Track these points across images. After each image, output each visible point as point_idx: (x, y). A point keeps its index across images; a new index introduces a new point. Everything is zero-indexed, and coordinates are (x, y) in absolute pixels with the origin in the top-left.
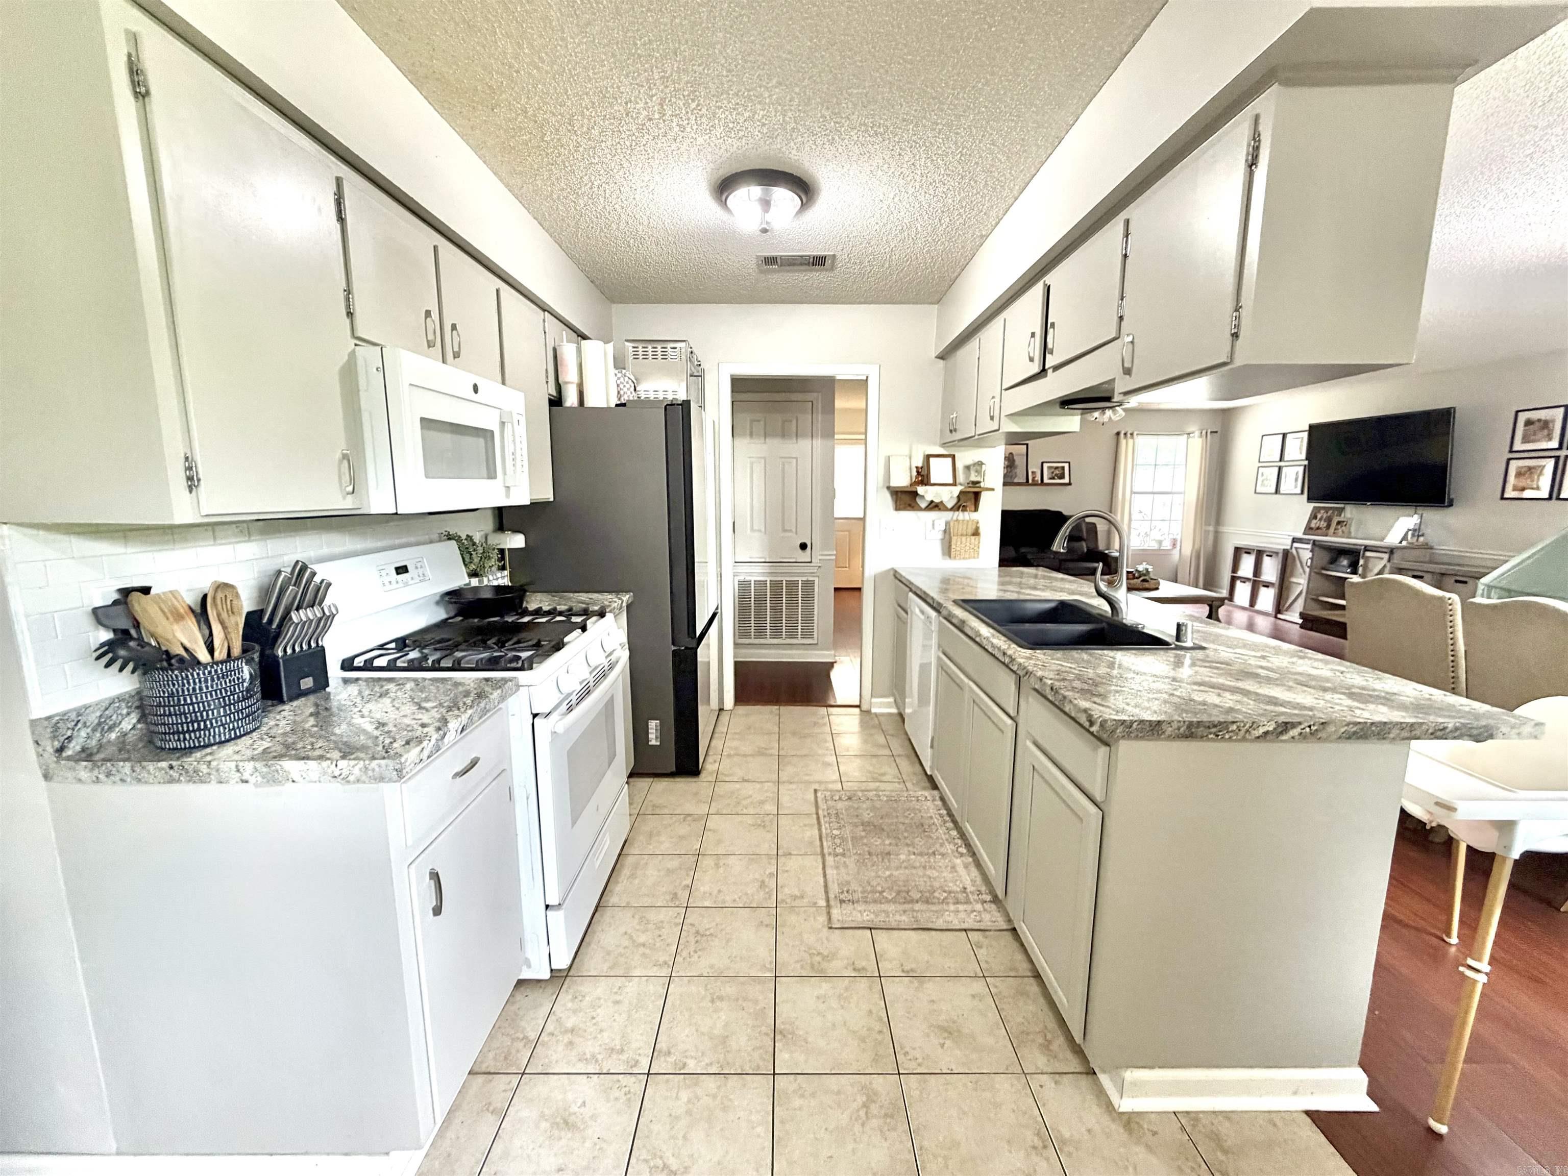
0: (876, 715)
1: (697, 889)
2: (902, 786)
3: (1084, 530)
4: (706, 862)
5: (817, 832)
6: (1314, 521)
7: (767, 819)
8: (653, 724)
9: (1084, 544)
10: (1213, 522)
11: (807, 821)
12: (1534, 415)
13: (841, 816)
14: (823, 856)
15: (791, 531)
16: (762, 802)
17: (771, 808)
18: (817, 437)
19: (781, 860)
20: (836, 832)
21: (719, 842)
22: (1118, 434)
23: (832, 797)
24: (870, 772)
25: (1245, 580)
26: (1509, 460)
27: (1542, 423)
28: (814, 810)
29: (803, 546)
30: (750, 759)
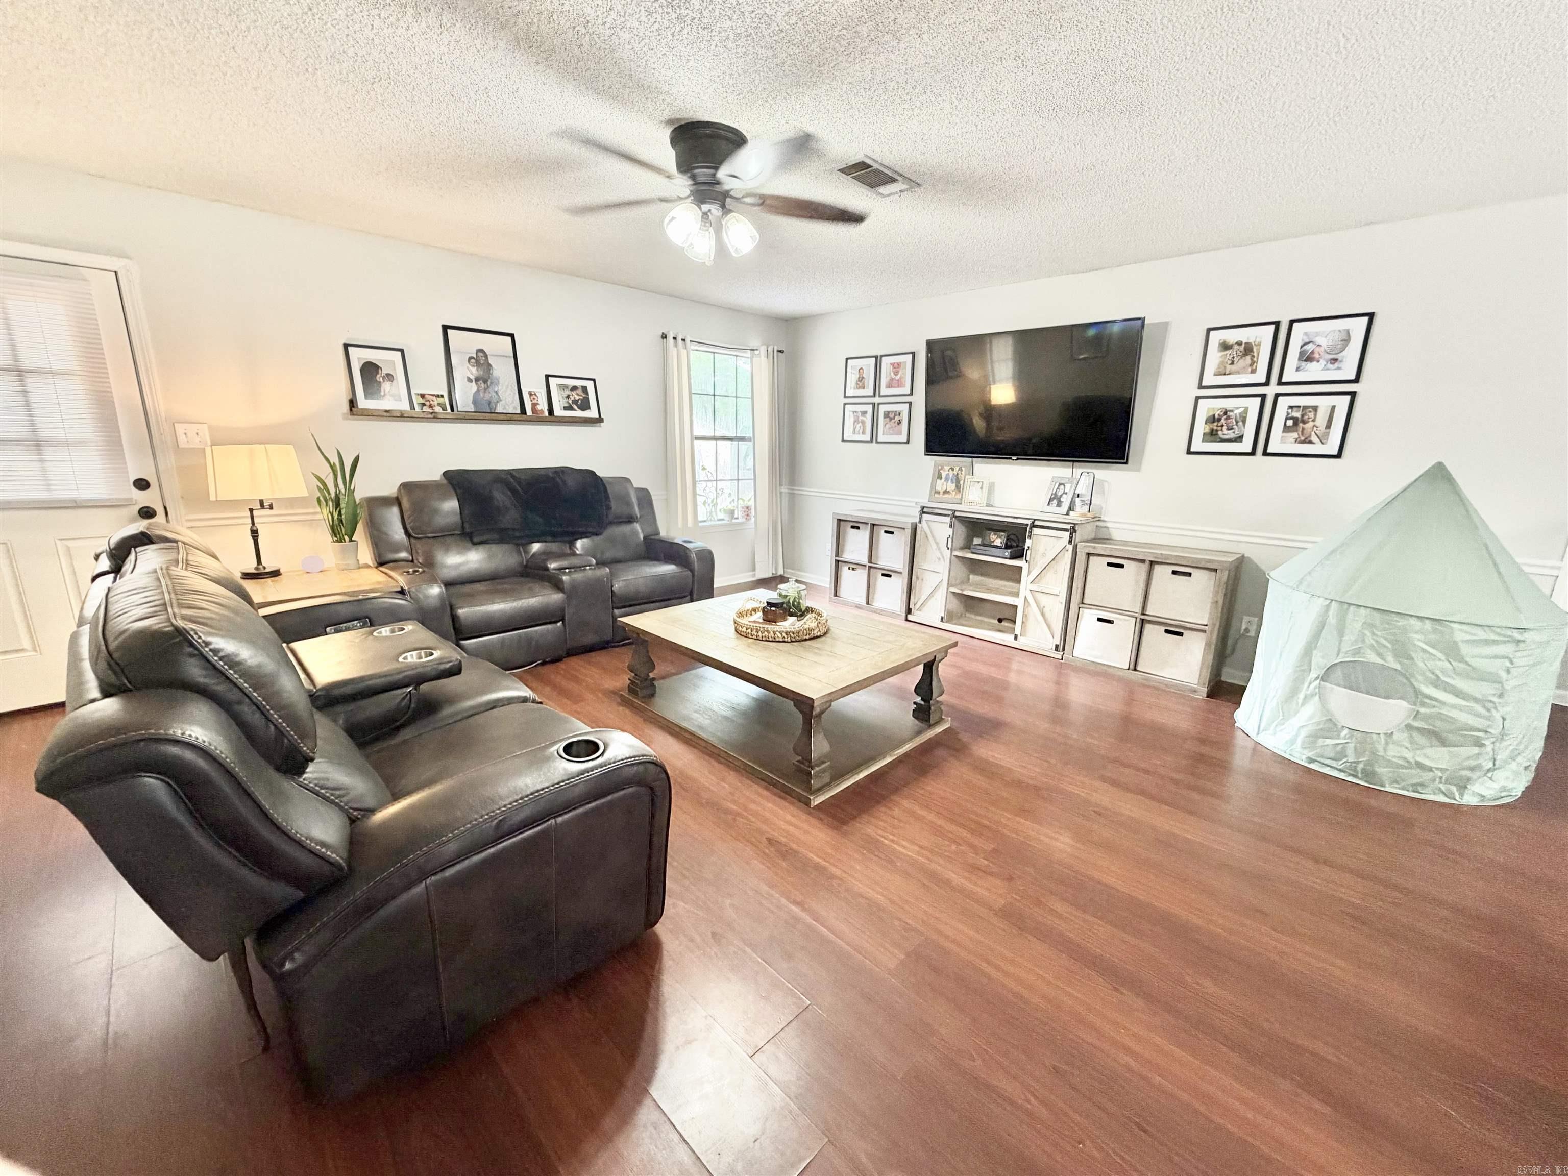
3: (634, 500)
6: (939, 482)
9: (637, 526)
10: (785, 480)
12: (1232, 336)
22: (664, 336)
25: (854, 566)
26: (1198, 398)
27: (1242, 348)
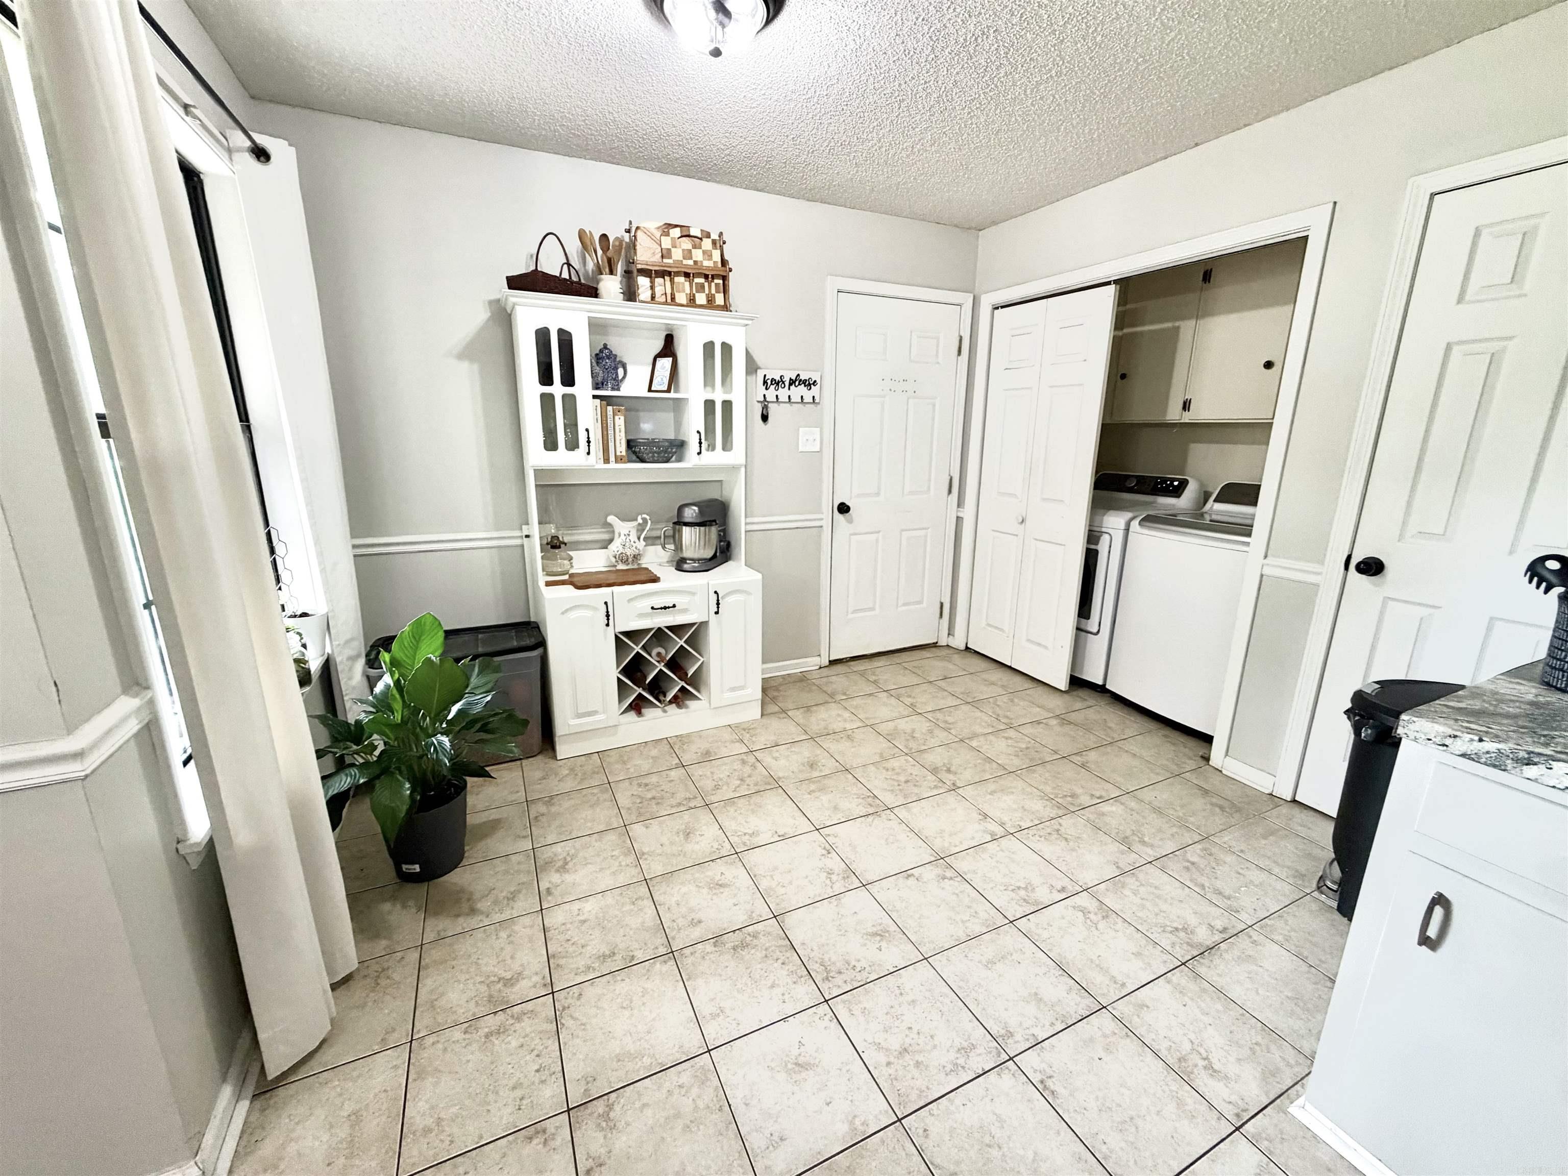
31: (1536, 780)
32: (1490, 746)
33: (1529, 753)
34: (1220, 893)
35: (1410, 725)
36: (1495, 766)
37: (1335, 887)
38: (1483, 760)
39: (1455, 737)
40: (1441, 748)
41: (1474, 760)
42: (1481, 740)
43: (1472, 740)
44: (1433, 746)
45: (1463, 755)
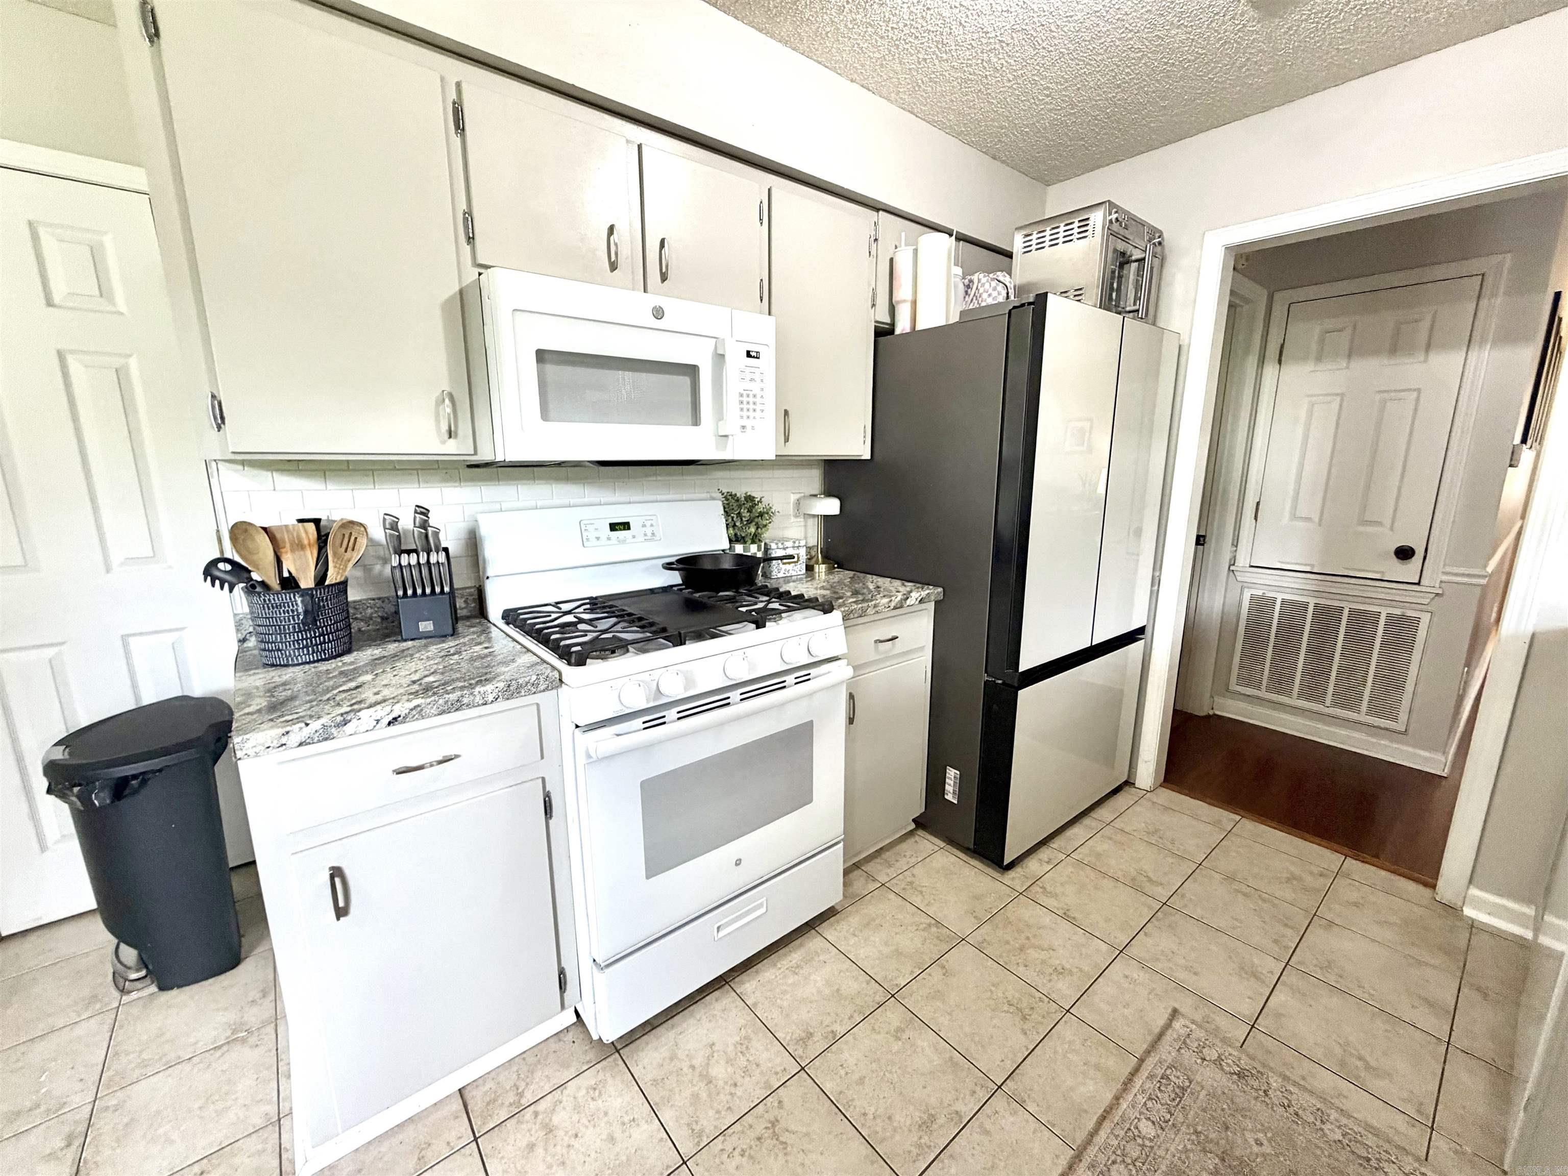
0: (1473, 925)
1: (841, 1051)
2: (1416, 1138)
4: (893, 1016)
5: (1108, 1097)
7: (1045, 1006)
8: (952, 774)
11: (1111, 1062)
13: (1187, 1101)
14: (1078, 1157)
15: (1380, 524)
16: (1061, 971)
17: (1065, 990)
18: (1483, 342)
19: (999, 1102)
20: (1147, 1128)
21: (938, 995)
23: (1201, 1048)
24: (1345, 1045)
28: (1140, 1048)
29: (1404, 553)
30: (1107, 883)
31: (355, 733)
32: (316, 725)
33: (342, 715)
34: (18, 1114)
35: (245, 744)
36: (326, 739)
37: (143, 973)
38: (316, 739)
39: (287, 733)
40: (281, 749)
41: (310, 743)
42: (307, 725)
43: (301, 728)
44: (275, 751)
45: (301, 745)
